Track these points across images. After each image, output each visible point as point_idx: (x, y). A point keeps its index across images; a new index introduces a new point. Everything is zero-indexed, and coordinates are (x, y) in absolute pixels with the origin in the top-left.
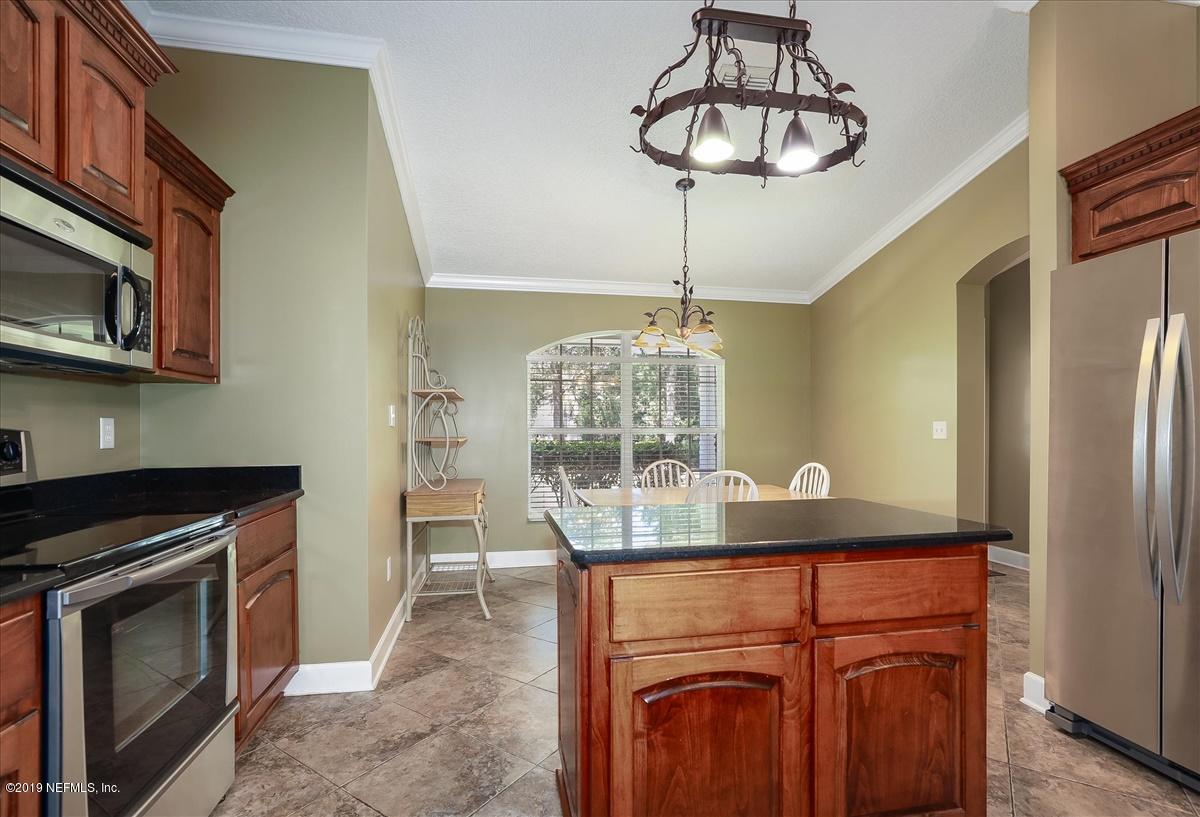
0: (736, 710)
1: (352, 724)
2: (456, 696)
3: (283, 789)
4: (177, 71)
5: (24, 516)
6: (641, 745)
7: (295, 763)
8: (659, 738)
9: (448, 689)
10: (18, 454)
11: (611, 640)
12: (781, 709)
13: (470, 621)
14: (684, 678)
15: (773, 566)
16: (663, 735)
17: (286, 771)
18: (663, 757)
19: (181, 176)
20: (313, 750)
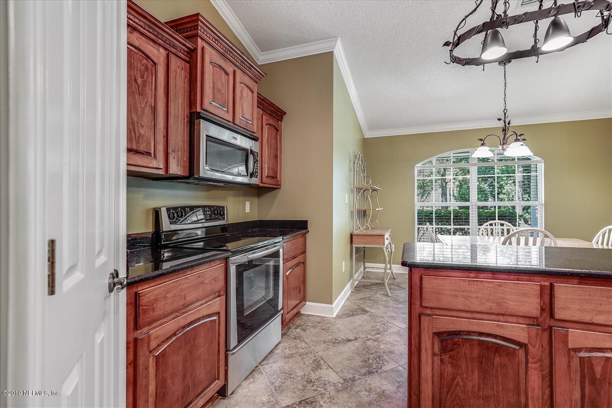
0: (495, 355)
1: (324, 329)
2: (368, 327)
3: (297, 348)
4: (266, 75)
5: (225, 235)
6: (437, 360)
7: (301, 339)
8: (447, 358)
9: (365, 324)
10: (224, 214)
11: (421, 305)
12: (527, 362)
13: (380, 296)
14: (463, 331)
15: (520, 281)
16: (449, 358)
17: (298, 341)
18: (449, 369)
19: (268, 112)
20: (310, 335)
